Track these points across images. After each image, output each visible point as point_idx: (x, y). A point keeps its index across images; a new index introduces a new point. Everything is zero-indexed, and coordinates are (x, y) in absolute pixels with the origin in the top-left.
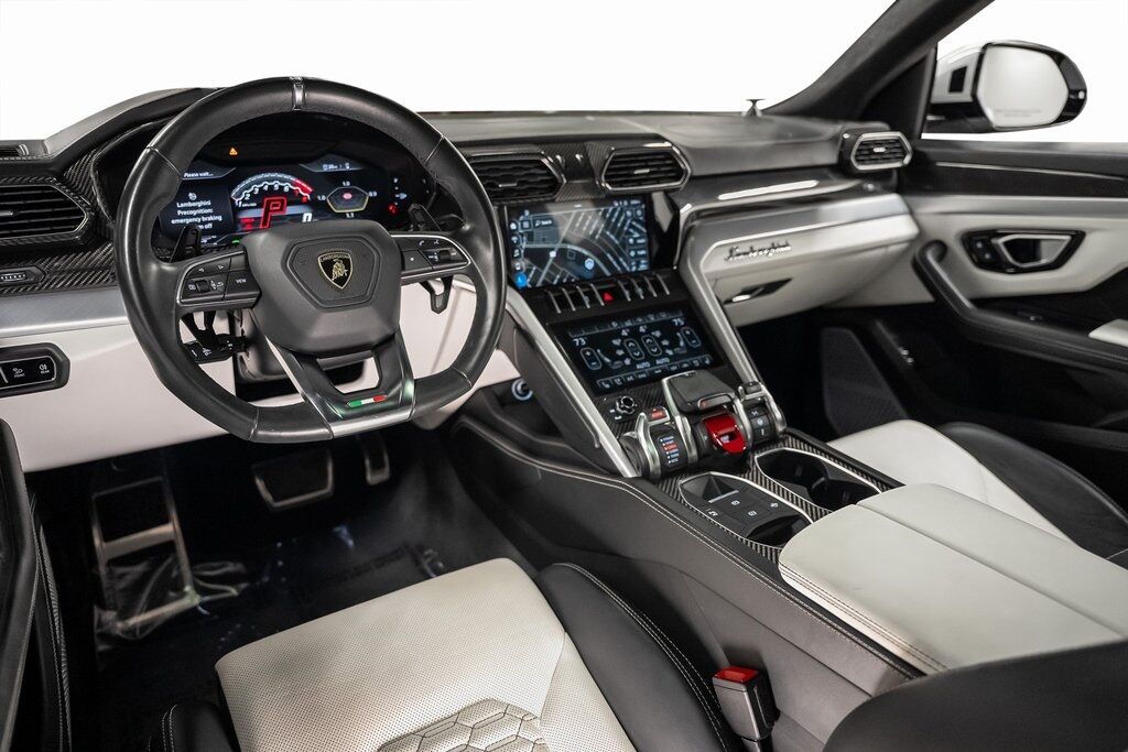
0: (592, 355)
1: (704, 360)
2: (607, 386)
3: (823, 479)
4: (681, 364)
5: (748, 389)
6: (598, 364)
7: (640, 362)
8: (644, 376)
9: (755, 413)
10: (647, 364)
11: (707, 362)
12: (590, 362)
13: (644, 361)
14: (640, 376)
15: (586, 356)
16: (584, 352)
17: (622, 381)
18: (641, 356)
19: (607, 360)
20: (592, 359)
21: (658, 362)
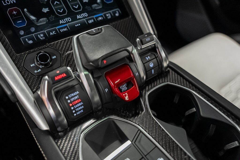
0: (19, 13)
1: (115, 13)
2: (31, 42)
3: (194, 110)
4: (97, 18)
5: (143, 40)
6: (24, 22)
7: (63, 18)
8: (65, 29)
9: (148, 58)
10: (69, 19)
11: (117, 15)
12: (15, 21)
13: (67, 16)
14: (62, 31)
15: (12, 15)
16: (11, 12)
17: (45, 35)
18: (64, 12)
19: (33, 18)
20: (19, 17)
21: (78, 17)
